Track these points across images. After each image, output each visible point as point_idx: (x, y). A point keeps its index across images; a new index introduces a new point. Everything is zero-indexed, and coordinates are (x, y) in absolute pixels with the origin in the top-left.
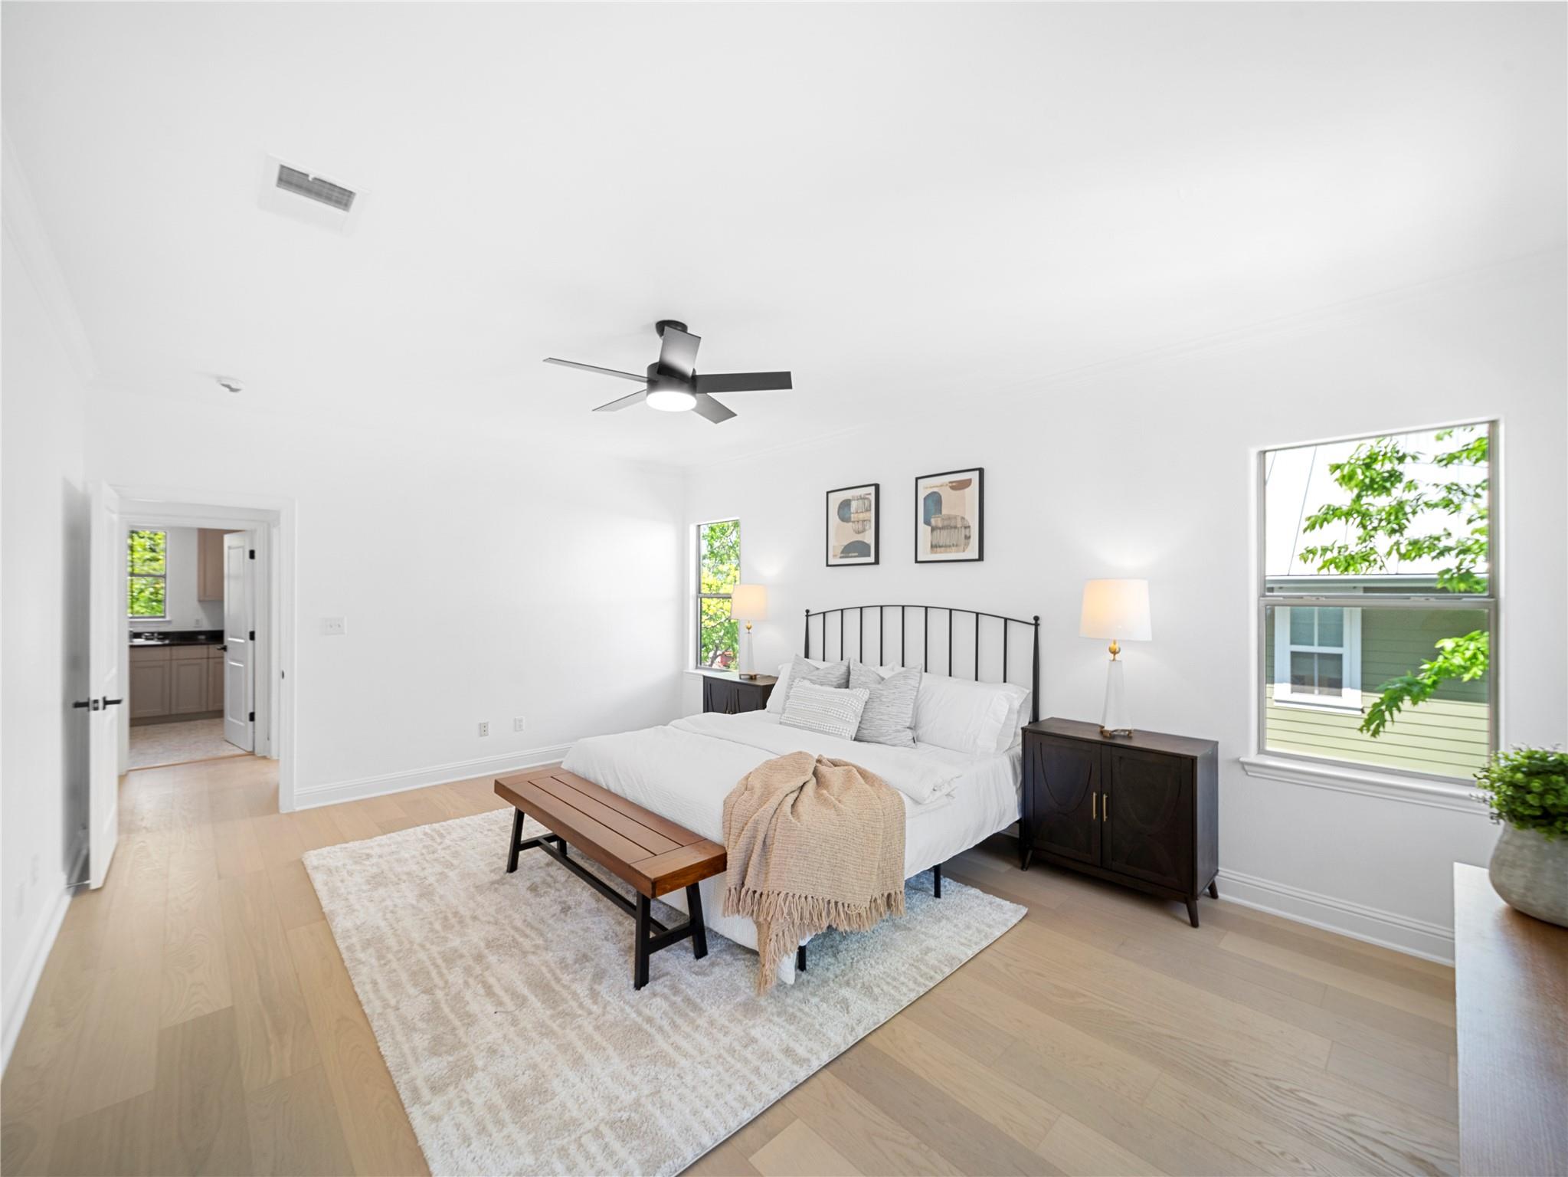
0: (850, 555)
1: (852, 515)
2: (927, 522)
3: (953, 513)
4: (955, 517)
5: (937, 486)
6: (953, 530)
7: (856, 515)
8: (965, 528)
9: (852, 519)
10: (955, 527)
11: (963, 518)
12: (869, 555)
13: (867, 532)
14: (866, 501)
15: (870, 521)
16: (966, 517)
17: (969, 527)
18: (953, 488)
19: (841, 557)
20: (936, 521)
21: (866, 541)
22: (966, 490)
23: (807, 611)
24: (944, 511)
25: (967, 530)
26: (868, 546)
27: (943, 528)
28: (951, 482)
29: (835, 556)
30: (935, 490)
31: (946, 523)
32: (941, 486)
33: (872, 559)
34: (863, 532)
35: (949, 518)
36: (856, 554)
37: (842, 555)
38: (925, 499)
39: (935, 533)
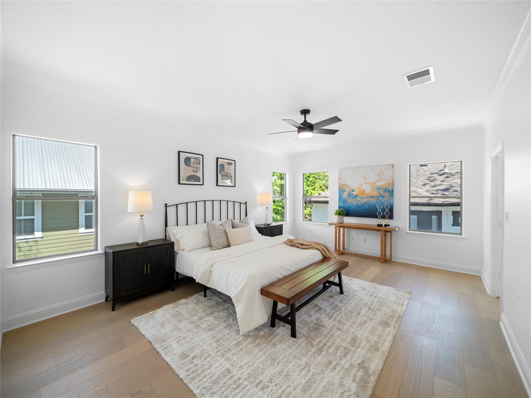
0: (191, 180)
1: (191, 164)
2: (220, 173)
3: (227, 171)
4: (228, 173)
5: (223, 162)
6: (227, 177)
7: (193, 165)
8: (231, 177)
9: (191, 166)
10: (228, 176)
11: (230, 174)
12: (200, 181)
13: (198, 172)
14: (198, 160)
15: (200, 168)
16: (231, 174)
17: (232, 177)
18: (227, 164)
19: (186, 181)
20: (223, 173)
21: (198, 176)
22: (231, 166)
23: (166, 204)
24: (225, 171)
25: (231, 178)
26: (199, 178)
27: (225, 176)
28: (227, 162)
29: (183, 180)
30: (223, 163)
31: (225, 174)
32: (225, 162)
33: (201, 183)
34: (196, 172)
35: (226, 173)
36: (194, 180)
37: (187, 180)
38: (220, 165)
39: (222, 177)
